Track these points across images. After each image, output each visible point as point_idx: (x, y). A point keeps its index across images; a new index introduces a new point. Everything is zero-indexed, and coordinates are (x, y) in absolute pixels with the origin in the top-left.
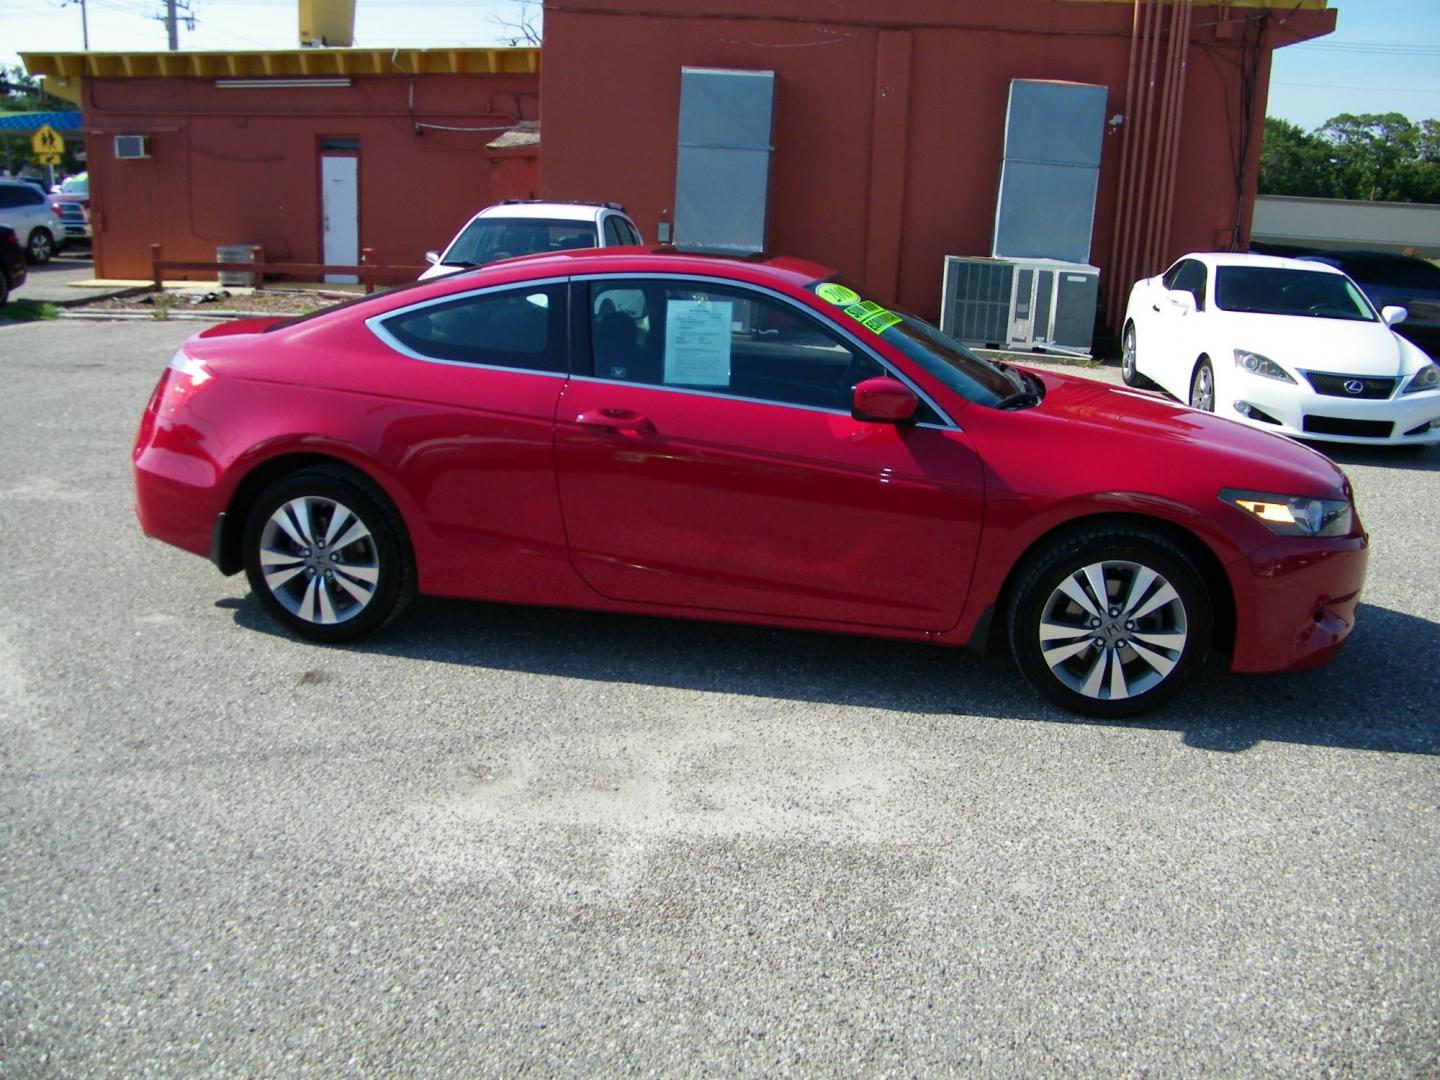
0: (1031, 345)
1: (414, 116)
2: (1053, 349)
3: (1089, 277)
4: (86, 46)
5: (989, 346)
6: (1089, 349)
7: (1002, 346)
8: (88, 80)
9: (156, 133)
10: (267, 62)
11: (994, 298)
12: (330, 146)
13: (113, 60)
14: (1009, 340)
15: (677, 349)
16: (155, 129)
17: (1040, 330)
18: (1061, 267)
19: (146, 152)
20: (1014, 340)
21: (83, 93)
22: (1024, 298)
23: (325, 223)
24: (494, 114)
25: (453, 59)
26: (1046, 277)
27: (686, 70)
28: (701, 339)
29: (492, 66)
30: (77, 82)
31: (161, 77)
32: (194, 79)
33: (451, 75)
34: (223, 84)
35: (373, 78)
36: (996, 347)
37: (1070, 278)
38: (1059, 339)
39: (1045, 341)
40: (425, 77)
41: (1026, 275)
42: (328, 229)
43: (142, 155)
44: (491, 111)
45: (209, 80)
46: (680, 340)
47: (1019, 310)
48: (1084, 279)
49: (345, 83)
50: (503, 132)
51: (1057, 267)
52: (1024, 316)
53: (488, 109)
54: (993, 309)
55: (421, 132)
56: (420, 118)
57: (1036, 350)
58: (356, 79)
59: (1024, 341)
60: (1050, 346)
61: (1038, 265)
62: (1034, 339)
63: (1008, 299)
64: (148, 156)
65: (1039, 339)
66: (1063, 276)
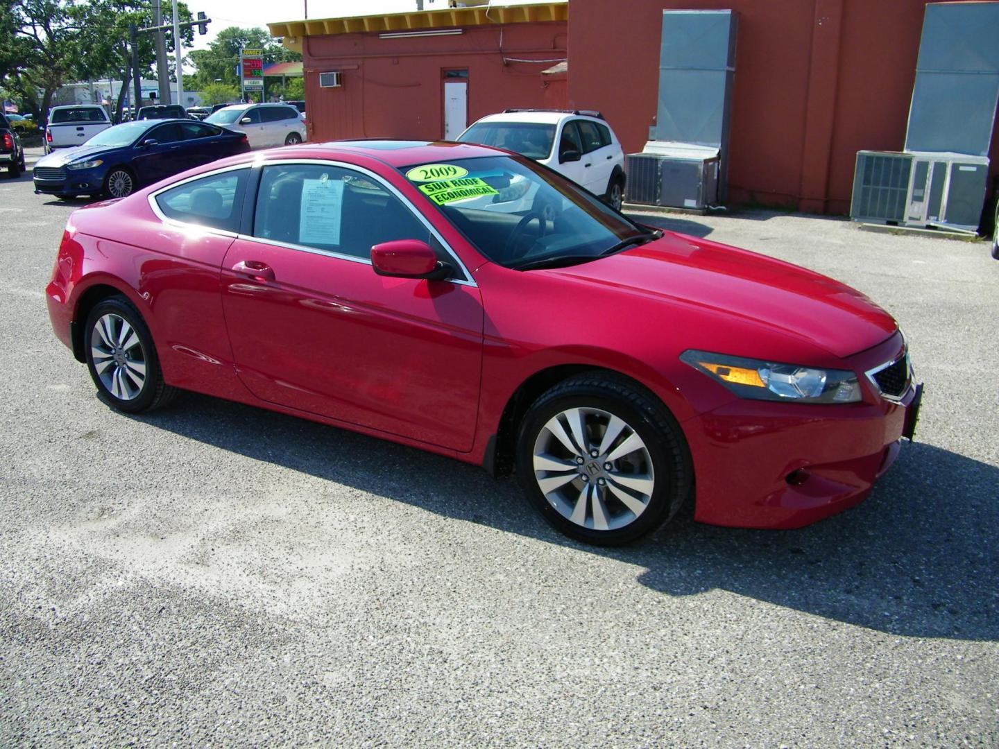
0: (924, 222)
1: (502, 53)
2: (944, 227)
3: (979, 167)
4: (306, 17)
5: (889, 223)
6: (976, 227)
7: (899, 223)
8: (307, 38)
9: (344, 70)
10: (408, 20)
11: (895, 185)
12: (451, 75)
13: (319, 24)
14: (906, 218)
15: (308, 216)
16: (343, 68)
17: (933, 210)
18: (954, 159)
19: (337, 83)
20: (911, 218)
21: (304, 48)
22: (920, 184)
23: (446, 128)
24: (557, 50)
25: (526, 12)
26: (940, 168)
27: (666, 12)
28: (323, 209)
29: (553, 17)
30: (300, 39)
31: (346, 33)
32: (364, 34)
33: (525, 24)
34: (383, 36)
35: (475, 28)
36: (895, 224)
37: (961, 168)
38: (950, 218)
39: (937, 220)
40: (509, 26)
41: (923, 166)
42: (448, 131)
43: (335, 85)
44: (554, 48)
45: (375, 34)
46: (310, 210)
47: (915, 194)
48: (974, 169)
49: (459, 32)
50: (558, 63)
51: (949, 158)
52: (918, 199)
53: (552, 46)
54: (894, 193)
55: (508, 64)
56: (508, 54)
57: (929, 227)
58: (466, 29)
59: (919, 220)
60: (941, 224)
61: (932, 157)
62: (928, 218)
63: (905, 184)
64: (339, 85)
65: (932, 218)
66: (955, 166)
